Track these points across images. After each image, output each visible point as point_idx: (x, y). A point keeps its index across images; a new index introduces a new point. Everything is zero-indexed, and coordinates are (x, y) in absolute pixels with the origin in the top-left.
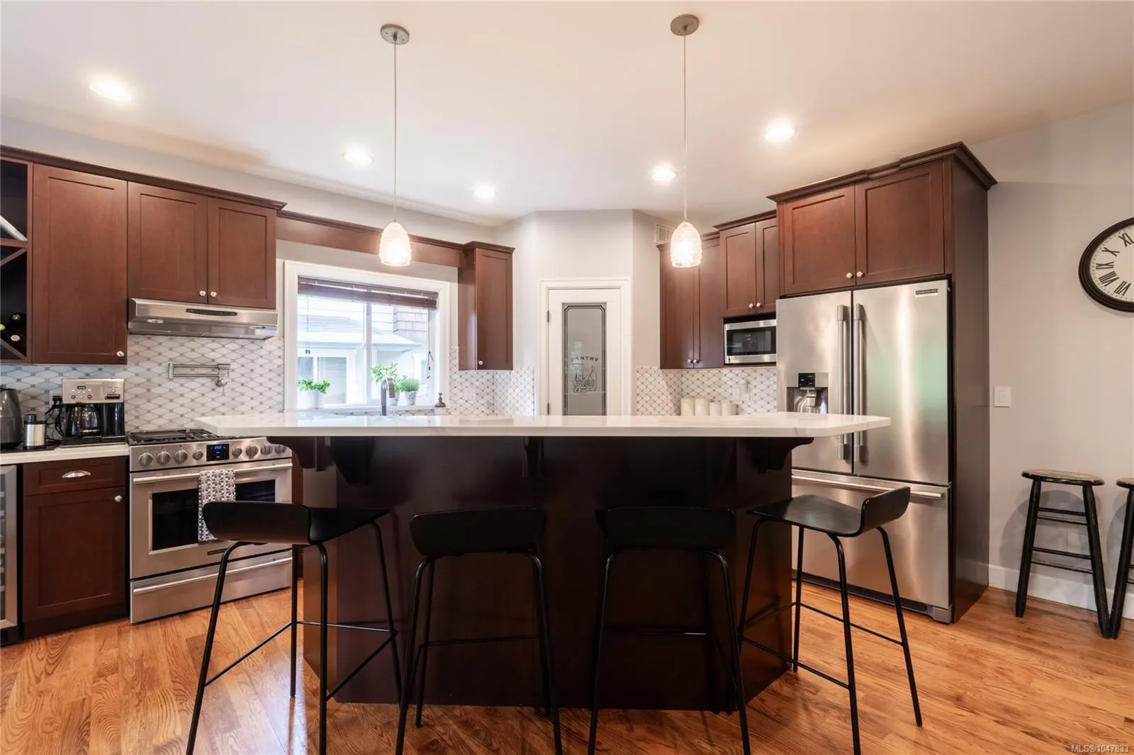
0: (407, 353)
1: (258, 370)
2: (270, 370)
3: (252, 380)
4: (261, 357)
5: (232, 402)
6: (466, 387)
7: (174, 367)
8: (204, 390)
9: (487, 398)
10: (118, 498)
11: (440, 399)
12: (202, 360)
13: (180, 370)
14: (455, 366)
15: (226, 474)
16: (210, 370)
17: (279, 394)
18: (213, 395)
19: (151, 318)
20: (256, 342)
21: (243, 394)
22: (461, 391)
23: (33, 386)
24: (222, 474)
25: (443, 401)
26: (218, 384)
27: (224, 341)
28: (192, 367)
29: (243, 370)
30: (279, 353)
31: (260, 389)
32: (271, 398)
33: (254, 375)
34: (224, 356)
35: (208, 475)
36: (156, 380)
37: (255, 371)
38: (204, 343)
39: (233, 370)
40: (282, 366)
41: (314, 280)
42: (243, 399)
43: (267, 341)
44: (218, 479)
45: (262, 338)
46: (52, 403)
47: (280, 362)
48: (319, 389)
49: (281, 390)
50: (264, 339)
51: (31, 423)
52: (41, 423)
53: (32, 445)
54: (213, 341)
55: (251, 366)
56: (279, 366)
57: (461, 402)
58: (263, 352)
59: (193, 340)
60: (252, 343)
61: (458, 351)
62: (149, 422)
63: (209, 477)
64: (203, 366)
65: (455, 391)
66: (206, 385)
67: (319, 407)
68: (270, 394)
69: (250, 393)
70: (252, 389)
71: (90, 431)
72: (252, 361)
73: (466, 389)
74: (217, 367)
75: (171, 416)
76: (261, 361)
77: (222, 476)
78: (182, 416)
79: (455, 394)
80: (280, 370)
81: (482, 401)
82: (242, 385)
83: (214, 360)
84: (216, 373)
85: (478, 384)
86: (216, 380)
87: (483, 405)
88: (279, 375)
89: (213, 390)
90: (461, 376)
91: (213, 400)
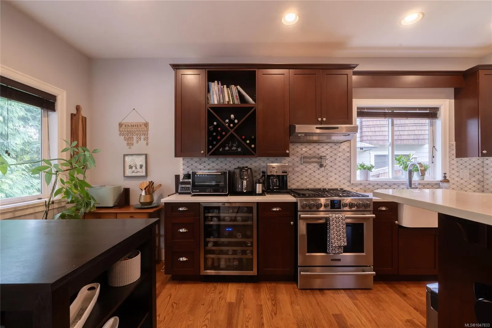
0: (366, 151)
1: (338, 159)
2: (344, 159)
3: (335, 164)
4: (340, 152)
5: (327, 176)
6: (462, 169)
7: (303, 158)
8: (315, 169)
9: (478, 177)
10: (292, 223)
11: (445, 177)
12: (314, 155)
13: (306, 160)
14: (453, 155)
15: (342, 218)
16: (317, 159)
17: (348, 172)
18: (318, 172)
19: (300, 133)
20: (337, 144)
21: (331, 172)
22: (457, 172)
23: (255, 167)
24: (340, 217)
25: (447, 178)
26: (321, 166)
27: (323, 145)
28: (310, 158)
29: (332, 159)
30: (348, 150)
31: (339, 169)
32: (344, 174)
33: (337, 162)
34: (323, 152)
35: (333, 217)
36: (297, 164)
37: (337, 159)
38: (315, 146)
39: (327, 159)
40: (349, 157)
41: (365, 108)
42: (332, 174)
43: (342, 144)
44: (337, 220)
45: (341, 142)
46: (261, 174)
47: (348, 154)
48: (368, 169)
49: (349, 170)
50: (341, 143)
51: (258, 183)
52: (261, 183)
53: (258, 193)
54: (319, 145)
55: (335, 157)
56: (348, 157)
57: (457, 179)
58: (341, 150)
59: (310, 145)
60: (335, 145)
61: (455, 145)
62: (293, 184)
63: (333, 218)
64: (314, 157)
65: (453, 172)
66: (316, 167)
67: (368, 179)
68: (343, 172)
69: (334, 171)
70: (335, 169)
71: (276, 188)
72: (335, 154)
73: (461, 171)
74: (321, 158)
75: (302, 181)
76: (340, 154)
77: (339, 219)
78: (306, 181)
79: (453, 174)
80: (348, 159)
81: (473, 179)
82: (331, 167)
83: (319, 154)
84: (320, 161)
85: (470, 167)
86: (320, 164)
87: (474, 181)
88: (348, 162)
89: (319, 169)
90: (457, 162)
91: (319, 174)
